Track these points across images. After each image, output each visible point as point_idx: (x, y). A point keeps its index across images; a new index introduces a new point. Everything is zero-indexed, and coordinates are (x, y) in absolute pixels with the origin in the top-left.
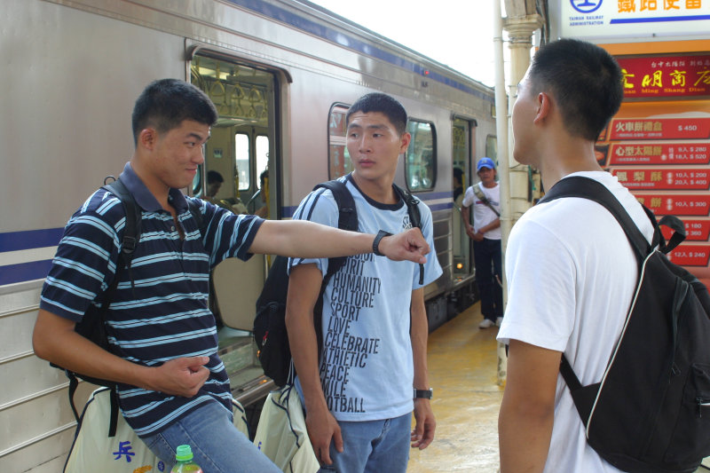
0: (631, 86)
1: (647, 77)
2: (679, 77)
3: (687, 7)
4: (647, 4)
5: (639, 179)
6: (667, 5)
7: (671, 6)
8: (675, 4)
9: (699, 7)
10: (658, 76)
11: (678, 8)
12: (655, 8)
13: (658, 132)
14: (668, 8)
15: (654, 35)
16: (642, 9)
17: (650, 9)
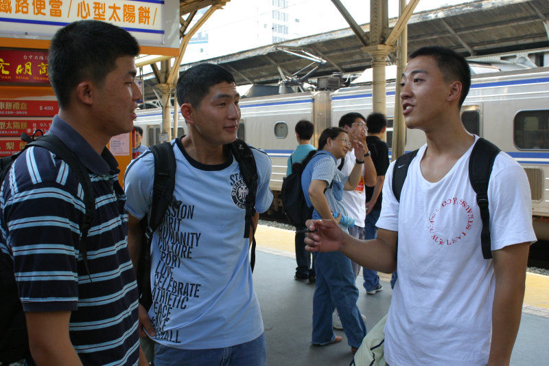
0: (7, 73)
1: (20, 66)
2: (44, 68)
3: (51, 15)
4: (20, 8)
5: (10, 148)
6: (36, 11)
7: (39, 12)
8: (43, 11)
9: (60, 16)
10: (28, 67)
11: (44, 14)
12: (27, 12)
13: (24, 111)
14: (37, 14)
15: (26, 34)
16: (17, 12)
17: (23, 12)
